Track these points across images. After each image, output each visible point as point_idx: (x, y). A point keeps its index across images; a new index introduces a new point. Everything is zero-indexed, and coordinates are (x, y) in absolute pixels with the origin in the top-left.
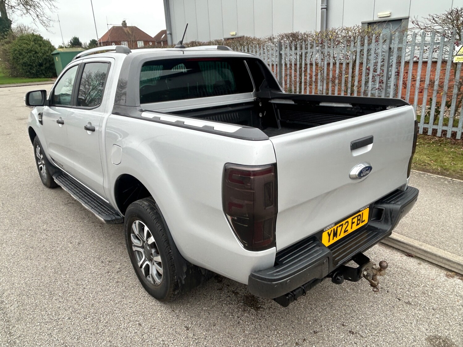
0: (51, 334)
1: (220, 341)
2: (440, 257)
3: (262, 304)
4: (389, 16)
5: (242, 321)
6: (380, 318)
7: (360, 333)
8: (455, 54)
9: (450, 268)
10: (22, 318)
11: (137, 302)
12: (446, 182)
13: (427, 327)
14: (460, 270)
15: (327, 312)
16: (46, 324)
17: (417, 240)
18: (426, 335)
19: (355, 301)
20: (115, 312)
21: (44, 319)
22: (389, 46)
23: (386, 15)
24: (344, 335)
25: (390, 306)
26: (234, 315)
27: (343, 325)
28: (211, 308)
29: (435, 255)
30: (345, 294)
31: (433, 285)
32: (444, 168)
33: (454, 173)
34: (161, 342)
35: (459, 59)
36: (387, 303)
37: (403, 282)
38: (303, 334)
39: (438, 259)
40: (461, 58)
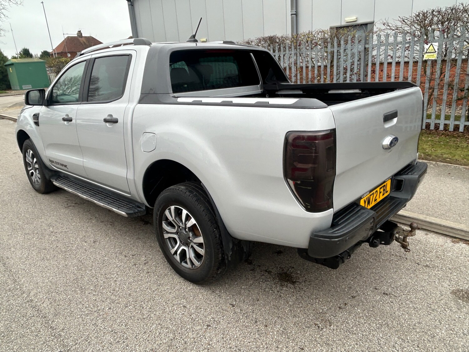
0: (95, 324)
1: (268, 313)
2: (444, 226)
3: (297, 279)
4: (356, 21)
5: (283, 294)
6: (406, 280)
7: (393, 293)
8: (425, 52)
9: (454, 235)
10: (59, 313)
11: (174, 288)
12: (432, 166)
13: (448, 282)
14: (463, 236)
15: (358, 280)
16: (88, 316)
17: (421, 214)
18: (450, 290)
19: (380, 268)
20: (155, 298)
21: (83, 311)
22: (365, 46)
23: (353, 19)
24: (379, 297)
25: (412, 270)
26: (273, 290)
27: (376, 289)
28: (249, 287)
29: (440, 225)
30: (369, 264)
31: (444, 251)
32: (427, 154)
33: (436, 158)
34: (211, 319)
35: (429, 56)
36: (409, 268)
37: (417, 250)
38: (343, 299)
39: (443, 228)
40: (431, 55)
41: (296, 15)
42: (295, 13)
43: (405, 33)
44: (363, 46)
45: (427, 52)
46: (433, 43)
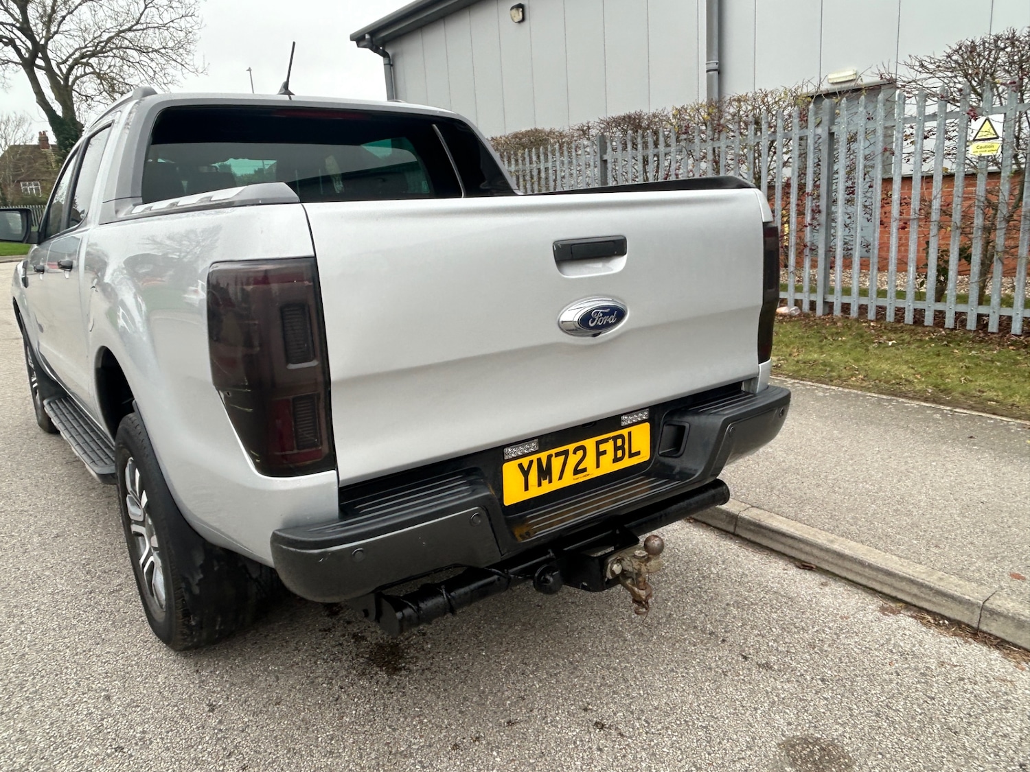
1: (276, 737)
2: (870, 566)
3: (410, 662)
4: (853, 80)
5: (348, 695)
6: (682, 696)
7: (621, 727)
8: (971, 139)
9: (894, 594)
11: (123, 653)
12: (938, 416)
13: (792, 716)
14: (915, 595)
15: (557, 681)
17: (828, 530)
18: (783, 736)
19: (637, 658)
22: (830, 130)
23: (846, 77)
24: (578, 731)
25: (717, 672)
26: (334, 682)
27: (586, 710)
28: (288, 668)
29: (861, 563)
30: (616, 645)
31: (842, 630)
32: (942, 387)
33: (962, 399)
34: (138, 735)
35: (981, 148)
36: (713, 665)
37: (769, 622)
38: (481, 725)
39: (868, 572)
40: (986, 147)
41: (718, 72)
42: (716, 66)
43: (925, 96)
44: (827, 128)
45: (977, 138)
46: (990, 117)
